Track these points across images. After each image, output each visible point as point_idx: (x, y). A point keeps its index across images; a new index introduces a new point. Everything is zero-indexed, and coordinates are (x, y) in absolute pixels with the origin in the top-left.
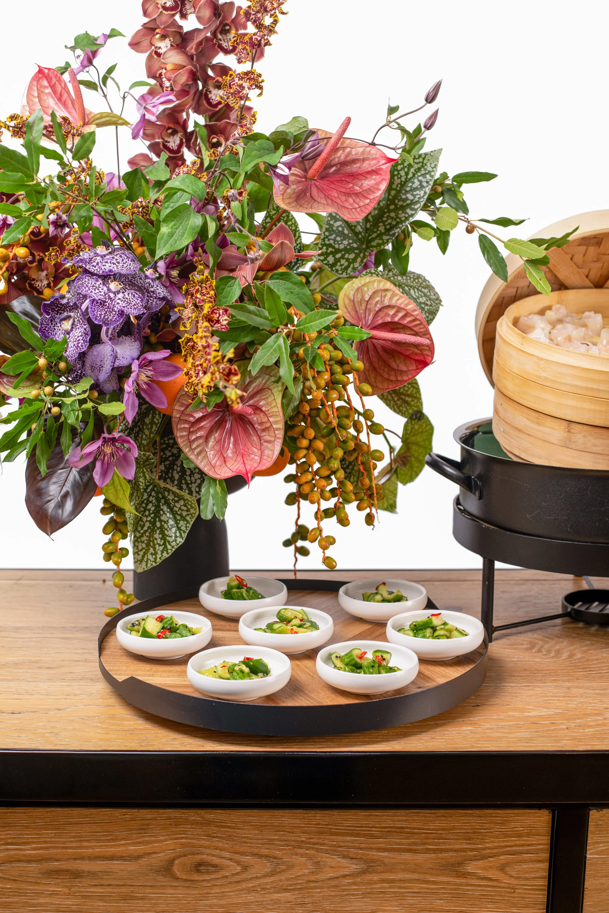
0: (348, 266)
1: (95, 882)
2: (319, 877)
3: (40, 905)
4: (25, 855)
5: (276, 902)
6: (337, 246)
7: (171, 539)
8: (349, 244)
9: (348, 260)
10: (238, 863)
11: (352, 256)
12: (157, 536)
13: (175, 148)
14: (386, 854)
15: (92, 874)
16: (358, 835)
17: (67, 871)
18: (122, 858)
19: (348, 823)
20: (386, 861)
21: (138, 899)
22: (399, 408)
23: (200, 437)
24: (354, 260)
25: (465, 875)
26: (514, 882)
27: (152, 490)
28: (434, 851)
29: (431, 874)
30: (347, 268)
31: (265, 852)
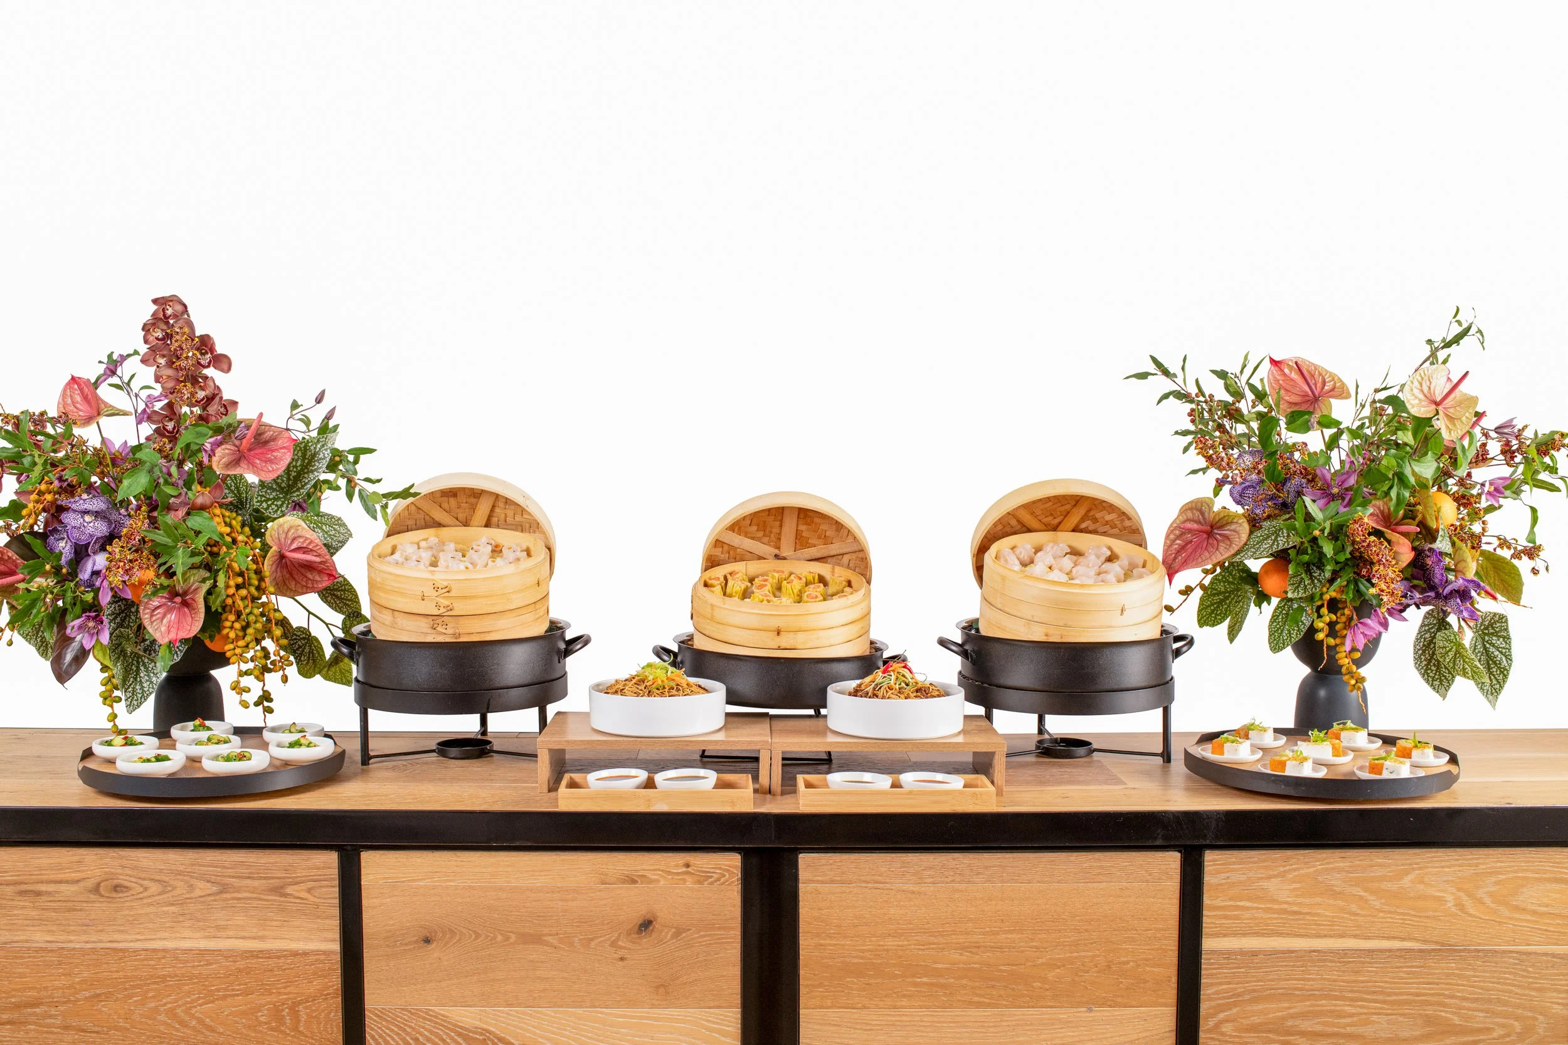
0: (278, 510)
1: (51, 899)
2: (192, 895)
3: (15, 915)
4: (5, 881)
5: (165, 913)
6: (268, 496)
7: (146, 689)
8: (277, 495)
9: (276, 505)
10: (141, 885)
11: (279, 503)
12: (138, 687)
13: (171, 430)
14: (234, 880)
15: (48, 893)
16: (216, 867)
17: (31, 891)
18: (67, 882)
19: (209, 858)
20: (235, 884)
21: (77, 910)
22: (340, 609)
23: (158, 618)
24: (282, 506)
25: (286, 895)
26: (317, 900)
27: (135, 656)
28: (265, 878)
29: (264, 895)
30: (276, 511)
31: (158, 878)
